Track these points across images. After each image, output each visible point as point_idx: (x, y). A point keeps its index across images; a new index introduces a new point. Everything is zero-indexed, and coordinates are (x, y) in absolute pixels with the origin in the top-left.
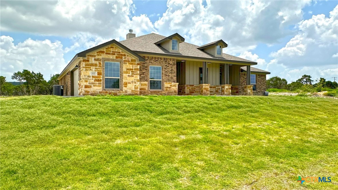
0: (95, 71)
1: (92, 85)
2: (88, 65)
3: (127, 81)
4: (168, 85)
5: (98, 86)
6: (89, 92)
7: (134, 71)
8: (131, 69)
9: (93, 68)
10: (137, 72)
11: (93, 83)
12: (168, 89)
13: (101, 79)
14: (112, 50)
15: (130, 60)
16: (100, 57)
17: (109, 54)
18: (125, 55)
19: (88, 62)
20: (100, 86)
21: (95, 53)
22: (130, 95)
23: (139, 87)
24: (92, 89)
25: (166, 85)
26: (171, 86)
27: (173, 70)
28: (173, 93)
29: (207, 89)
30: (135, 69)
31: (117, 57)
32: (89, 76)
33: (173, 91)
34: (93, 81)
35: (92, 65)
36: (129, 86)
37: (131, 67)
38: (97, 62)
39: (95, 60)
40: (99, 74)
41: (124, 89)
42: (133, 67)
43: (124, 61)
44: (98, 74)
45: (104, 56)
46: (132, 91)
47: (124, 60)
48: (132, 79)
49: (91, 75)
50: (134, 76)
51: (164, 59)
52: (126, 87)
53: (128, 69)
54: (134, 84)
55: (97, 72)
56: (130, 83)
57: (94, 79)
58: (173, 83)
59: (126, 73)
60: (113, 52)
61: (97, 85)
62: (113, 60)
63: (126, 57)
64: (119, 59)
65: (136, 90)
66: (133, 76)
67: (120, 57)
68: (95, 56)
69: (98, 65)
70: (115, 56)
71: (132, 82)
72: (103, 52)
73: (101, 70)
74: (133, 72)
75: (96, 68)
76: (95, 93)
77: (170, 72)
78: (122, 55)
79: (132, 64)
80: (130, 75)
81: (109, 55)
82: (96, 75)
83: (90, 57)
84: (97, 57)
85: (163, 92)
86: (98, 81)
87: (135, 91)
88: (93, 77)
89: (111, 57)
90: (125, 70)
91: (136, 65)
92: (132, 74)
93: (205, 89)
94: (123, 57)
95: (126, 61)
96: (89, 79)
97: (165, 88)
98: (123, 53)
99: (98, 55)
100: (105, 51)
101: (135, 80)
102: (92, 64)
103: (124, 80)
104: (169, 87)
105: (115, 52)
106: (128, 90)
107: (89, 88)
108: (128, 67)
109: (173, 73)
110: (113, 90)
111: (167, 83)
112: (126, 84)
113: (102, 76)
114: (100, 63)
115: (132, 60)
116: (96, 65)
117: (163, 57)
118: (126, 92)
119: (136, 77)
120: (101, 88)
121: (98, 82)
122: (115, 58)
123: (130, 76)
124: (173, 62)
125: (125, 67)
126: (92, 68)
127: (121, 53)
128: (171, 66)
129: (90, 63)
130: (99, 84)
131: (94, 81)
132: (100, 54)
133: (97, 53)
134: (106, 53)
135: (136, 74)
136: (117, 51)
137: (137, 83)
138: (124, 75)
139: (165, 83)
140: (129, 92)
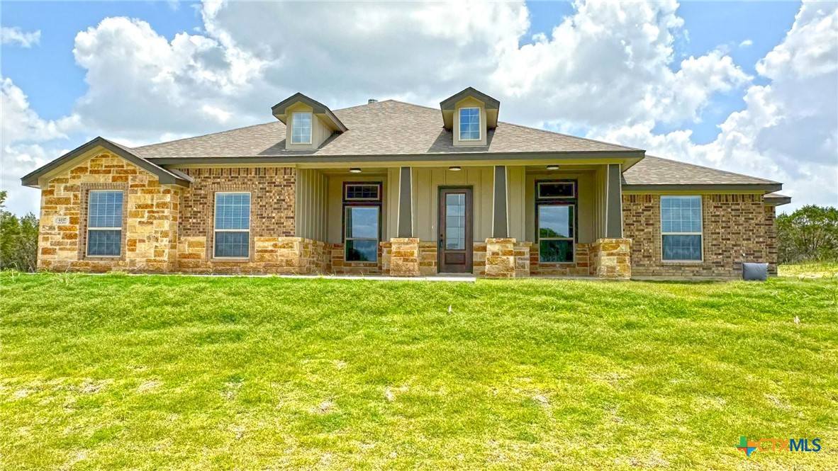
0: (65, 214)
1: (57, 247)
2: (51, 202)
3: (135, 236)
4: (266, 244)
5: (69, 249)
6: (49, 263)
7: (154, 209)
8: (147, 206)
9: (61, 209)
10: (163, 212)
11: (59, 244)
12: (267, 255)
13: (77, 232)
14: (104, 162)
15: (146, 183)
16: (78, 182)
17: (97, 172)
18: (134, 172)
19: (51, 196)
20: (74, 250)
21: (67, 174)
22: (140, 271)
23: (167, 251)
24: (56, 256)
25: (260, 244)
26: (275, 246)
27: (284, 200)
28: (282, 266)
29: (406, 257)
30: (158, 205)
31: (114, 179)
32: (52, 228)
33: (282, 261)
34: (58, 238)
35: (59, 201)
36: (141, 247)
37: (147, 199)
38: (71, 195)
39: (66, 189)
40: (73, 221)
41: (129, 255)
42: (152, 200)
43: (131, 186)
44: (71, 223)
45: (85, 178)
46: (148, 261)
47: (130, 183)
48: (148, 230)
49: (56, 225)
50: (155, 222)
51: (258, 170)
52: (133, 250)
53: (139, 206)
54: (155, 244)
55: (68, 217)
56: (144, 241)
57: (62, 232)
58: (280, 239)
59: (135, 215)
60: (106, 167)
61: (68, 247)
62: (105, 186)
63: (136, 177)
64: (119, 183)
65: (158, 258)
66: (152, 223)
67: (121, 177)
68: (66, 180)
69: (72, 201)
70: (111, 175)
71: (149, 238)
72: (83, 170)
73: (77, 211)
74: (153, 212)
75: (67, 209)
76: (62, 266)
77: (276, 206)
78: (126, 172)
79: (150, 192)
80: (145, 220)
81: (97, 176)
82: (67, 224)
83: (56, 184)
84: (71, 183)
85: (251, 264)
86: (70, 237)
87: (155, 261)
88: (60, 228)
89: (101, 179)
90: (134, 209)
91: (161, 194)
92: (149, 218)
93: (399, 254)
94: (130, 177)
95: (136, 186)
96: (51, 234)
97: (258, 251)
98: (129, 168)
99: (74, 178)
100: (89, 165)
101: (156, 232)
102: (59, 199)
103: (128, 234)
104: (270, 248)
105: (111, 167)
106: (138, 259)
107: (49, 254)
108: (142, 202)
109: (285, 209)
110: (101, 259)
111: (262, 238)
112: (133, 243)
113: (78, 226)
114: (76, 196)
115: (151, 183)
116: (67, 201)
117: (252, 166)
118: (133, 263)
119: (158, 226)
120: (76, 253)
121: (69, 241)
122: (110, 181)
123: (143, 222)
124: (286, 177)
125: (132, 202)
126: (58, 209)
127: (125, 169)
128: (280, 188)
129: (55, 196)
130: (71, 244)
131: (63, 238)
132: (79, 174)
133: (72, 172)
134: (92, 172)
135: (159, 218)
136: (115, 163)
137: (162, 241)
138: (130, 221)
139: (256, 239)
140: (141, 263)
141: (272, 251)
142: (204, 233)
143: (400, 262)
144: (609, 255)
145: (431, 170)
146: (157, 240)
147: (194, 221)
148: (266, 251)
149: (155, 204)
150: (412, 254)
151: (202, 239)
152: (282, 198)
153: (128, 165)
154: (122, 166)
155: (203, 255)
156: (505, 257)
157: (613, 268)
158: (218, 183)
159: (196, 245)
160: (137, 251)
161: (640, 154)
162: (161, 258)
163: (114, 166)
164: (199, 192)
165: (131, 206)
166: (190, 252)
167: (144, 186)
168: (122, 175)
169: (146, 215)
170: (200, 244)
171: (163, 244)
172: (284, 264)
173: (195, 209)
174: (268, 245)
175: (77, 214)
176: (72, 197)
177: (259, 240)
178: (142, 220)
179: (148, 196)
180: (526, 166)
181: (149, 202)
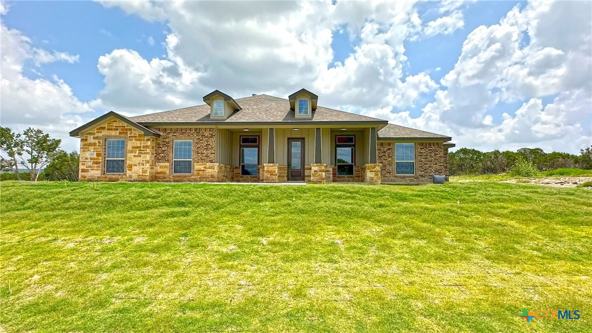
0: (94, 152)
1: (90, 169)
2: (86, 145)
3: (131, 163)
4: (200, 167)
5: (96, 170)
6: (85, 177)
7: (142, 149)
8: (138, 147)
9: (92, 148)
10: (147, 150)
11: (90, 167)
12: (201, 172)
13: (100, 161)
14: (115, 124)
15: (137, 135)
16: (100, 135)
17: (111, 129)
18: (131, 130)
19: (86, 142)
20: (99, 170)
21: (94, 130)
22: (134, 181)
23: (148, 170)
24: (89, 173)
25: (197, 166)
26: (205, 167)
27: (209, 145)
28: (209, 178)
29: (272, 173)
30: (144, 147)
31: (120, 133)
32: (86, 158)
33: (209, 175)
34: (90, 164)
35: (90, 145)
36: (135, 169)
37: (138, 144)
38: (97, 141)
39: (94, 138)
40: (98, 155)
41: (129, 173)
42: (141, 144)
43: (129, 137)
44: (97, 156)
45: (105, 133)
46: (139, 175)
47: (129, 136)
48: (139, 160)
49: (89, 157)
50: (142, 155)
51: (196, 130)
52: (130, 170)
53: (134, 147)
54: (142, 167)
55: (95, 153)
56: (136, 165)
57: (92, 161)
58: (208, 164)
59: (132, 152)
60: (115, 127)
61: (95, 168)
62: (115, 137)
63: (132, 132)
64: (123, 135)
65: (144, 174)
66: (140, 156)
67: (124, 132)
68: (94, 134)
69: (97, 144)
70: (118, 131)
71: (139, 164)
72: (103, 128)
73: (100, 150)
74: (141, 150)
75: (94, 149)
76: (93, 179)
77: (205, 147)
78: (126, 129)
79: (139, 140)
80: (137, 154)
81: (111, 131)
82: (95, 156)
83: (88, 136)
84: (97, 135)
85: (193, 177)
86: (97, 163)
87: (142, 175)
88: (91, 159)
89: (113, 133)
90: (131, 149)
91: (145, 141)
92: (139, 153)
93: (268, 171)
94: (129, 132)
95: (132, 137)
96: (86, 162)
97: (196, 170)
98: (128, 127)
99: (98, 132)
100: (106, 126)
101: (143, 161)
102: (90, 143)
103: (128, 161)
104: (203, 169)
105: (118, 127)
106: (133, 175)
107: (85, 172)
108: (135, 145)
109: (210, 149)
110: (114, 175)
111: (198, 164)
112: (130, 167)
113: (100, 158)
114: (99, 142)
115: (140, 135)
116: (94, 144)
117: (193, 127)
118: (130, 176)
119: (144, 157)
120: (100, 171)
121: (96, 165)
122: (118, 134)
123: (136, 156)
124: (210, 133)
125: (130, 145)
126: (90, 149)
127: (126, 128)
128: (207, 138)
129: (88, 142)
130: (97, 167)
131: (93, 164)
132: (101, 130)
133: (97, 129)
134: (108, 129)
135: (144, 154)
136: (120, 125)
137: (146, 165)
138: (129, 155)
139: (195, 164)
140: (135, 176)
141: (204, 170)
142: (168, 161)
143: (269, 176)
144: (370, 172)
145: (284, 130)
146: (143, 164)
147: (163, 155)
148: (200, 170)
149: (142, 146)
150: (275, 172)
151: (167, 164)
152: (208, 143)
153: (127, 126)
154: (124, 127)
155: (168, 172)
156: (320, 173)
157: (373, 178)
158: (175, 136)
159: (164, 167)
160: (133, 171)
161: (386, 123)
162: (146, 174)
163: (120, 127)
164: (165, 140)
165: (129, 147)
166: (161, 171)
167: (136, 137)
168: (124, 131)
169: (137, 152)
170: (166, 167)
171: (146, 167)
172: (210, 177)
173: (163, 149)
174: (202, 167)
175: (100, 151)
176: (97, 142)
177: (197, 165)
178: (136, 154)
179: (138, 142)
180: (331, 129)
181: (139, 145)
